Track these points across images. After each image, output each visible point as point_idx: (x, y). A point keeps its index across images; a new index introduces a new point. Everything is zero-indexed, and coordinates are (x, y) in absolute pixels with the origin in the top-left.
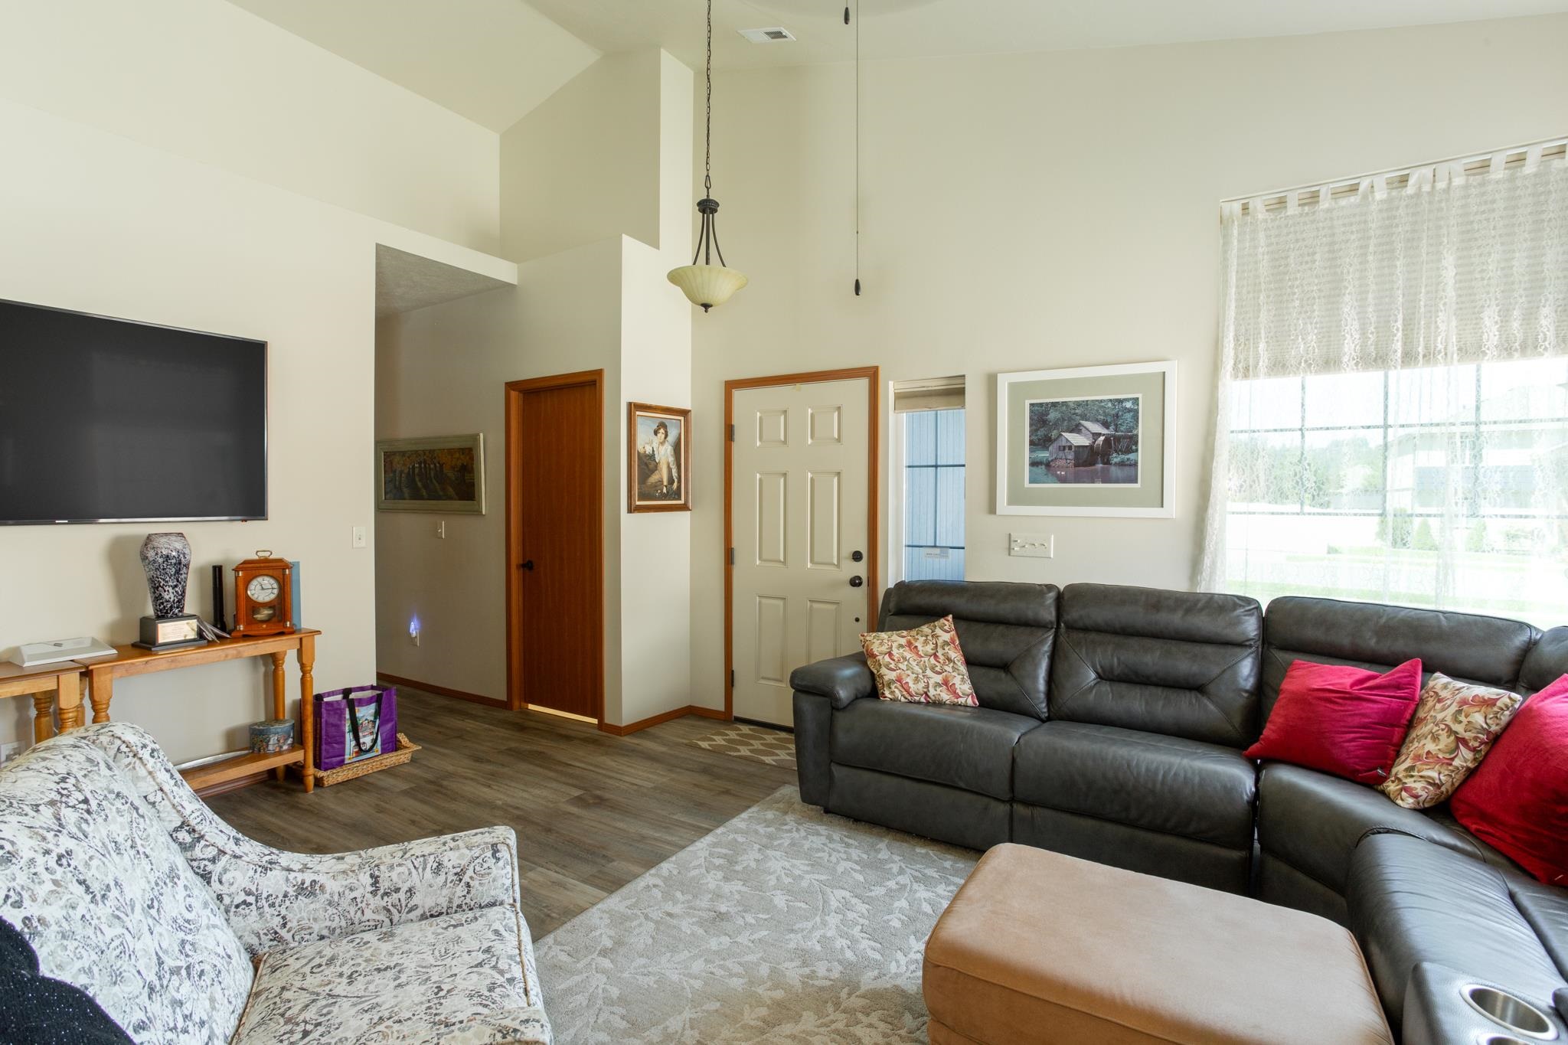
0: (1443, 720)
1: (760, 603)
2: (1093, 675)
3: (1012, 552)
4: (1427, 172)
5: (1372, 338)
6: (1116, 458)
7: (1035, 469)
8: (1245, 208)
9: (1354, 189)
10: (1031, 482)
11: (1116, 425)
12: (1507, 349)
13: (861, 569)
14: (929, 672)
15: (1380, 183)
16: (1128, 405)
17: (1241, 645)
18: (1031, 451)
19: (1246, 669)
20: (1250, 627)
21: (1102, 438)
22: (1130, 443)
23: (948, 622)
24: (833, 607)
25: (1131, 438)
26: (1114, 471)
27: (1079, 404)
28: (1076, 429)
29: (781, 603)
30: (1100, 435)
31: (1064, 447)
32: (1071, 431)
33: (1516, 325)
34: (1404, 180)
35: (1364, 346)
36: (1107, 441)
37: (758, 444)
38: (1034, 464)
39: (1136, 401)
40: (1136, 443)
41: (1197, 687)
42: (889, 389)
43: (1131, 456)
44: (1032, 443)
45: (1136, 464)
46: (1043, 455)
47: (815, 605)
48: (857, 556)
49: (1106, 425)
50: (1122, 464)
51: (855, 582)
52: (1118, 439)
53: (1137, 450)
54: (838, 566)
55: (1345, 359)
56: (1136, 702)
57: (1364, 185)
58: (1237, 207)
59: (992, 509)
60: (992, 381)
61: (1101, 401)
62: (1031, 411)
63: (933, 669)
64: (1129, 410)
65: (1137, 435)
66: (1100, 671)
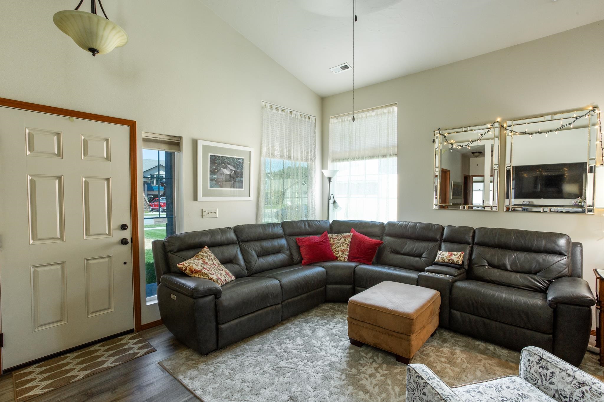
1: (34, 272)
2: (256, 256)
3: (204, 217)
4: (295, 113)
6: (237, 179)
7: (212, 182)
8: (265, 105)
9: (284, 110)
10: (210, 187)
11: (237, 168)
13: (127, 234)
15: (288, 112)
16: (240, 161)
18: (210, 174)
21: (233, 172)
22: (241, 174)
24: (106, 260)
25: (241, 172)
26: (236, 184)
27: (227, 158)
28: (225, 168)
29: (59, 267)
30: (233, 170)
31: (222, 174)
32: (224, 168)
36: (235, 173)
37: (28, 153)
38: (211, 180)
39: (243, 159)
40: (243, 175)
41: (280, 252)
43: (242, 179)
44: (211, 171)
45: (243, 182)
46: (215, 176)
47: (91, 262)
48: (124, 227)
49: (234, 167)
50: (239, 181)
51: (124, 242)
52: (237, 173)
53: (243, 177)
54: (109, 234)
57: (286, 110)
59: (196, 198)
60: (195, 143)
61: (233, 158)
62: (210, 158)
64: (241, 163)
65: (243, 172)
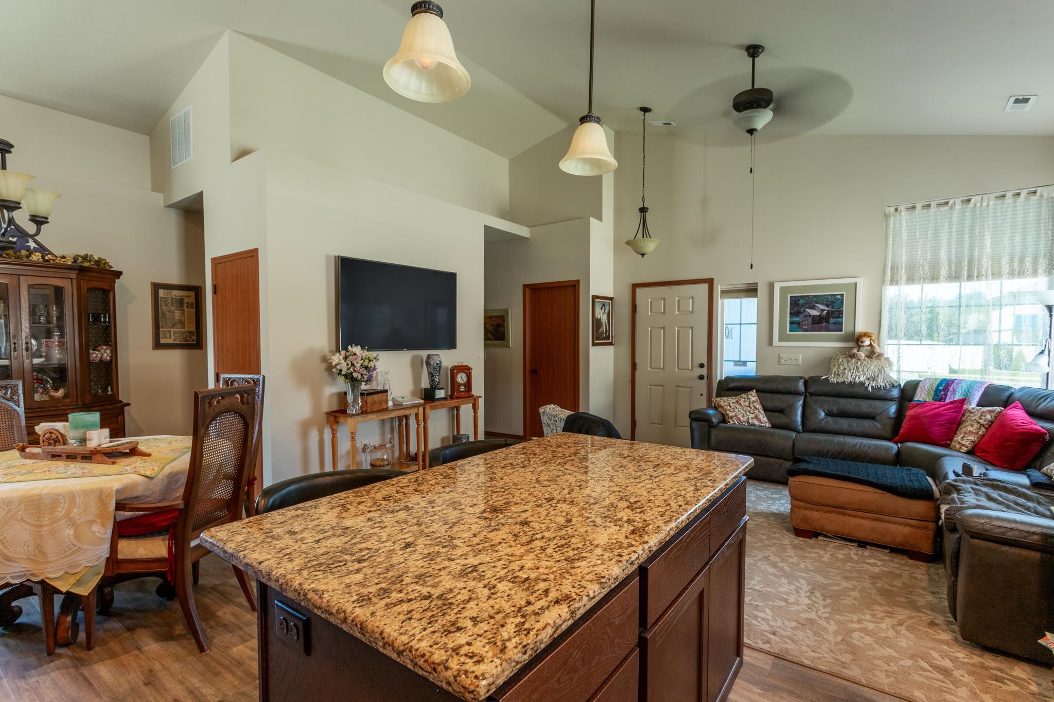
0: (975, 420)
1: (650, 388)
2: (823, 414)
3: (780, 363)
4: (979, 197)
5: (954, 269)
6: (832, 321)
7: (792, 325)
8: (896, 210)
9: (947, 203)
10: (790, 331)
11: (832, 306)
12: (1012, 274)
13: (704, 371)
14: (748, 413)
15: (958, 201)
16: (839, 297)
17: (891, 400)
18: (790, 317)
19: (893, 409)
20: (895, 393)
21: (826, 312)
22: (840, 314)
23: (754, 393)
24: (689, 389)
25: (839, 311)
26: (831, 326)
27: (814, 296)
28: (813, 308)
29: (661, 388)
30: (824, 310)
31: (807, 316)
32: (811, 309)
33: (1016, 264)
34: (969, 200)
35: (950, 271)
36: (828, 313)
37: (649, 313)
38: (791, 323)
39: (842, 295)
40: (842, 314)
41: (871, 417)
42: (718, 288)
43: (840, 320)
44: (791, 314)
45: (842, 323)
46: (797, 319)
47: (680, 389)
48: (702, 366)
49: (827, 306)
50: (835, 323)
51: (701, 377)
52: (833, 312)
53: (842, 317)
54: (692, 370)
55: (941, 278)
56: (844, 423)
57: (951, 202)
58: (892, 209)
59: (770, 343)
60: (771, 286)
61: (825, 295)
62: (791, 300)
63: (749, 412)
64: (839, 299)
65: (842, 310)
66: (826, 411)
